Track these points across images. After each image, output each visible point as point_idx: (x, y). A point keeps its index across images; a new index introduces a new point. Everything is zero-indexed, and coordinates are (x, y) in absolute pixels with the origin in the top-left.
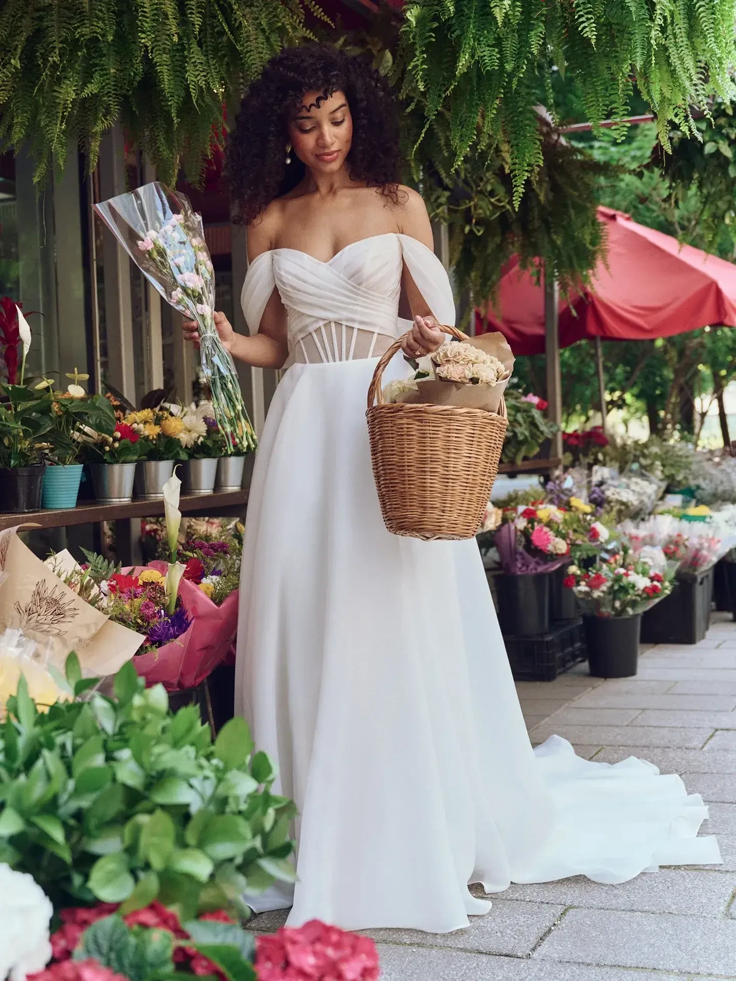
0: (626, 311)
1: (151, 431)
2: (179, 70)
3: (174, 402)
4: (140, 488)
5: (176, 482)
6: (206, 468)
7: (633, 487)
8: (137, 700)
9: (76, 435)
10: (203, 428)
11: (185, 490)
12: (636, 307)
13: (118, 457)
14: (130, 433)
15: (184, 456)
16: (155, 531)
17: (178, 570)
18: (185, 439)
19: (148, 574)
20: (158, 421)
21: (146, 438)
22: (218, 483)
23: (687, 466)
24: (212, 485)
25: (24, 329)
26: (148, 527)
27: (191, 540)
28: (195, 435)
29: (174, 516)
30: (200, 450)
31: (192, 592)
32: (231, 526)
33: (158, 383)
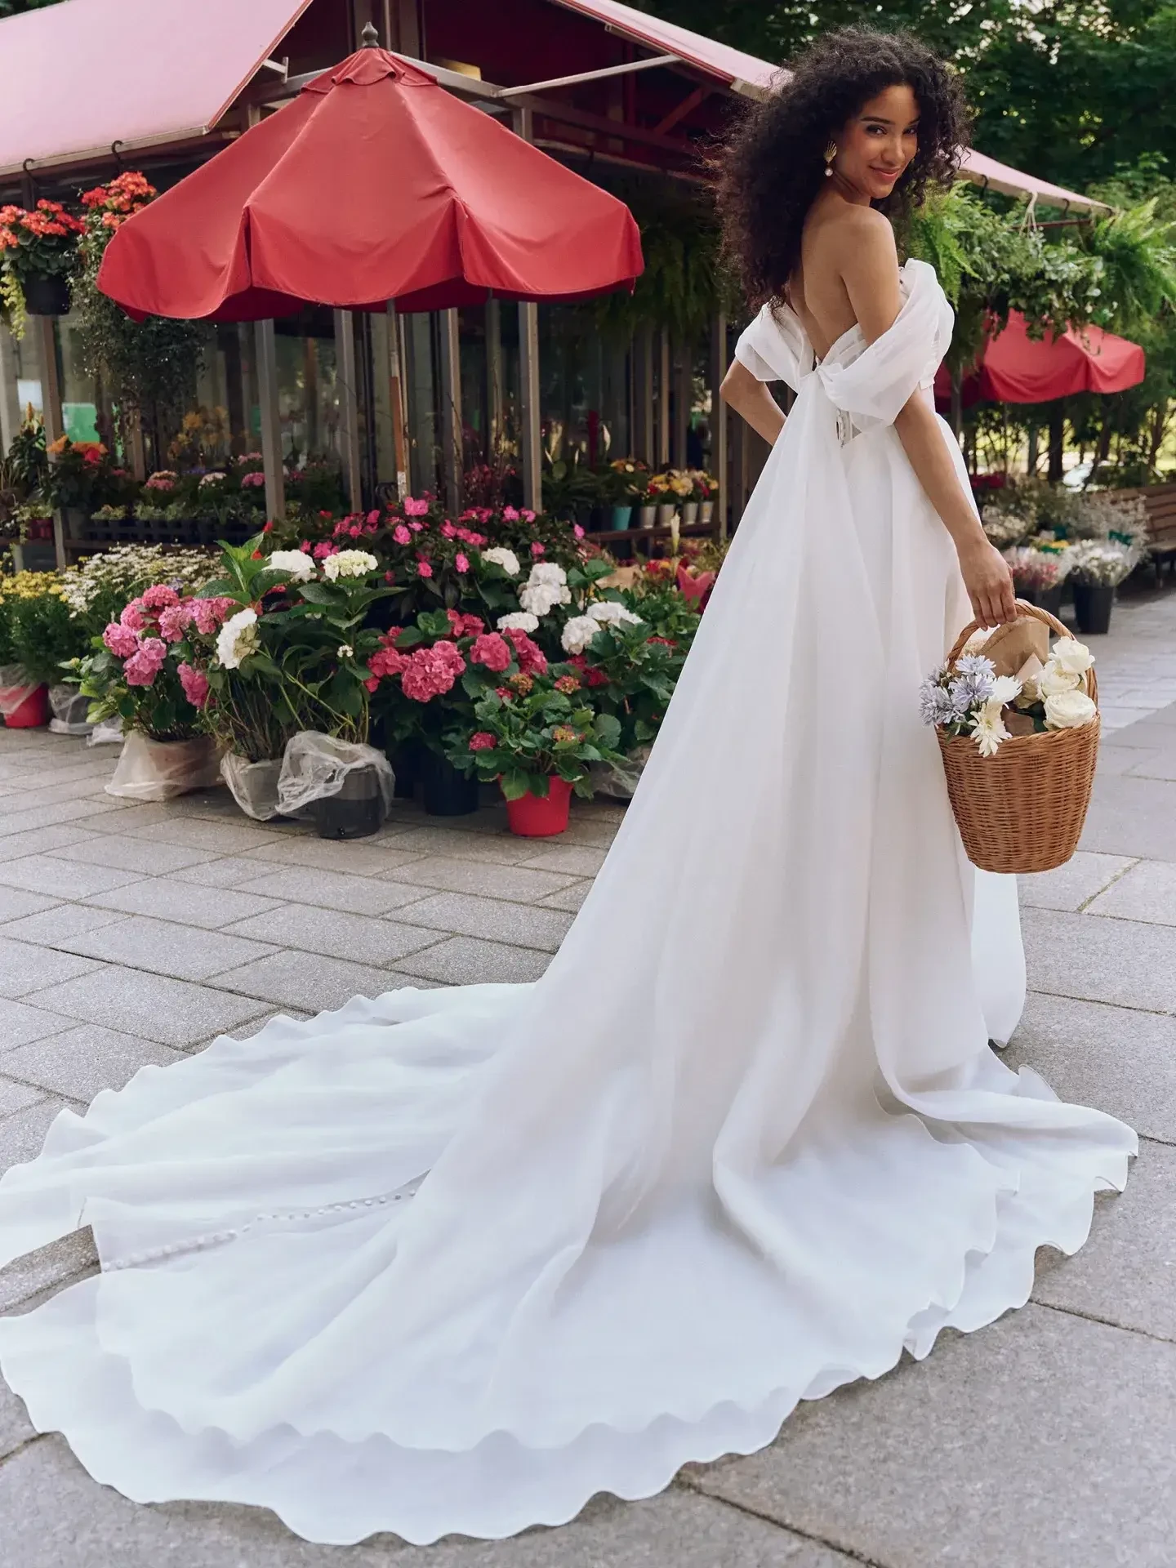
0: (1015, 380)
1: (663, 488)
2: (684, 305)
3: (675, 468)
4: (658, 520)
5: (677, 518)
6: (691, 508)
7: (1007, 524)
8: (669, 589)
9: (629, 491)
10: (691, 485)
11: (682, 521)
12: (1024, 376)
13: (648, 502)
14: (655, 490)
15: (680, 502)
16: (662, 545)
17: (676, 562)
18: (681, 491)
19: (664, 564)
20: (668, 481)
21: (662, 492)
22: (699, 516)
23: (1062, 507)
24: (694, 518)
25: (607, 436)
26: (658, 543)
27: (682, 549)
28: (686, 489)
29: (676, 535)
30: (689, 498)
31: (683, 573)
32: (705, 545)
33: (665, 459)
